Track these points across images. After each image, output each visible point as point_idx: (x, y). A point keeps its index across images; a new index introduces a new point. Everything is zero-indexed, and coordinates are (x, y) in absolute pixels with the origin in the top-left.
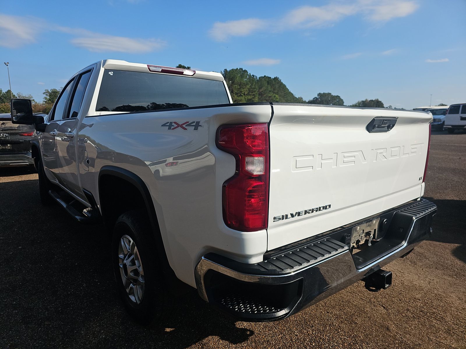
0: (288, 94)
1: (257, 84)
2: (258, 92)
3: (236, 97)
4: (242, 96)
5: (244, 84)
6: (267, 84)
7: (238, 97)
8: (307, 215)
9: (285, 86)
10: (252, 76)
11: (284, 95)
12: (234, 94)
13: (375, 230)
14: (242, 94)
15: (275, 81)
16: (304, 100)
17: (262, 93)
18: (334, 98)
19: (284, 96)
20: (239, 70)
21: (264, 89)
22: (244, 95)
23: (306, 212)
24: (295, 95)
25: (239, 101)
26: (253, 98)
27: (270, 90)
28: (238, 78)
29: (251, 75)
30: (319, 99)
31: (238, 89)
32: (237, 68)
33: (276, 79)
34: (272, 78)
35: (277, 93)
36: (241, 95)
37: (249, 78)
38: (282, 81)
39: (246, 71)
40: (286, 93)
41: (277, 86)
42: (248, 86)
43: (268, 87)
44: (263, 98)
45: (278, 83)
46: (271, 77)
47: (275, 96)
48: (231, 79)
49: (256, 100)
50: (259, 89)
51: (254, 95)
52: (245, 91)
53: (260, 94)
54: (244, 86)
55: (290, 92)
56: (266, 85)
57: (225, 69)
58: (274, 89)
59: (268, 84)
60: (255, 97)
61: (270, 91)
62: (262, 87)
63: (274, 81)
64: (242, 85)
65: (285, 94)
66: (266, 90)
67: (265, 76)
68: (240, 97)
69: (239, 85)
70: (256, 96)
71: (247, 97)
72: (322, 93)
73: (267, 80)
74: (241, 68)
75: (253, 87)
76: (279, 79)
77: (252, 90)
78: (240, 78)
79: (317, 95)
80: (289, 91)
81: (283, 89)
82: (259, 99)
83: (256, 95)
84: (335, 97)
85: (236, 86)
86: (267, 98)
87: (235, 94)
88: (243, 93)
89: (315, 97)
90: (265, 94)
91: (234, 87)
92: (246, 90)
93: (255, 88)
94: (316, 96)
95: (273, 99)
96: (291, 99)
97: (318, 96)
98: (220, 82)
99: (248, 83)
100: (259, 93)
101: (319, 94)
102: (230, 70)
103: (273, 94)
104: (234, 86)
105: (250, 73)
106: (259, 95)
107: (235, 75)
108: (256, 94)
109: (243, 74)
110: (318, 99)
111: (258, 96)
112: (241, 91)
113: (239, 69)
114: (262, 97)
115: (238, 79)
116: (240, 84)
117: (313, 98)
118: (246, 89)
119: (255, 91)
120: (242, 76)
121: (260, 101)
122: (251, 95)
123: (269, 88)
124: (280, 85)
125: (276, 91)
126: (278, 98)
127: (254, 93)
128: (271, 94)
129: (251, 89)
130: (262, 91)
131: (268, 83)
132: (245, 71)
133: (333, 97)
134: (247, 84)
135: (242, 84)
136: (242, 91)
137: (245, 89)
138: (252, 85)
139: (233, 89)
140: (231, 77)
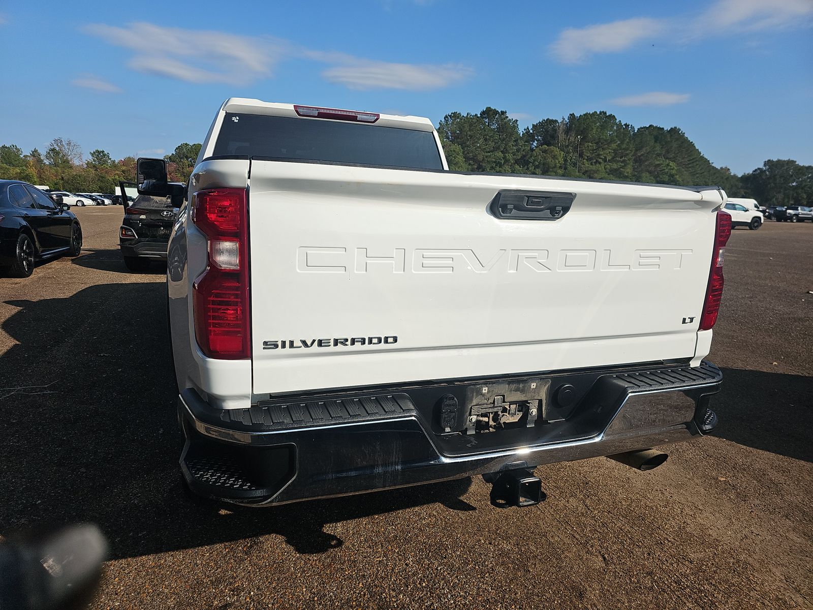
0: (696, 161)
1: (632, 142)
2: (633, 155)
3: (587, 165)
4: (600, 163)
5: (606, 141)
6: (653, 141)
7: (592, 164)
8: (340, 348)
9: (691, 145)
10: (624, 127)
11: (688, 162)
12: (584, 159)
13: (540, 401)
14: (600, 160)
15: (671, 136)
16: (732, 174)
17: (642, 157)
18: (801, 171)
19: (689, 164)
20: (598, 115)
21: (646, 150)
22: (605, 161)
23: (336, 342)
24: (713, 163)
25: (592, 172)
26: (622, 167)
27: (659, 152)
28: (594, 131)
29: (623, 124)
30: (768, 173)
31: (593, 150)
32: (596, 112)
33: (674, 131)
34: (665, 129)
35: (674, 160)
36: (597, 162)
37: (617, 131)
38: (686, 135)
39: (612, 117)
40: (693, 159)
41: (675, 145)
42: (614, 146)
43: (654, 147)
44: (643, 167)
45: (677, 139)
46: (663, 128)
47: (668, 165)
48: (582, 131)
49: (628, 170)
50: (636, 150)
51: (624, 161)
52: (608, 153)
53: (638, 160)
54: (605, 145)
55: (702, 157)
56: (652, 143)
57: (571, 113)
58: (668, 152)
59: (655, 142)
60: (625, 165)
61: (659, 155)
62: (642, 147)
63: (668, 136)
64: (602, 144)
65: (691, 162)
66: (649, 152)
67: (650, 126)
68: (595, 165)
69: (597, 143)
70: (628, 164)
71: (609, 165)
72: (775, 159)
73: (655, 133)
74: (603, 112)
75: (624, 146)
76: (680, 132)
77: (622, 153)
78: (599, 130)
79: (763, 164)
80: (701, 155)
81: (687, 151)
82: (634, 169)
83: (628, 162)
84: (805, 169)
85: (590, 144)
86: (652, 168)
87: (587, 160)
88: (602, 157)
89: (759, 169)
90: (648, 160)
91: (586, 146)
92: (610, 152)
93: (626, 149)
94: (761, 166)
95: (665, 169)
96: (703, 171)
97: (765, 165)
98: (426, 134)
99: (615, 138)
100: (634, 158)
101: (769, 163)
102: (580, 116)
103: (663, 161)
104: (586, 144)
105: (620, 121)
106: (636, 161)
107: (590, 124)
108: (629, 160)
109: (605, 121)
110: (765, 171)
111: (631, 163)
112: (599, 155)
113: (598, 113)
114: (640, 166)
115: (594, 133)
116: (597, 141)
117: (754, 170)
118: (610, 150)
119: (627, 154)
120: (603, 127)
121: (636, 173)
122: (618, 161)
123: (658, 148)
124: (682, 143)
125: (671, 155)
126: (675, 168)
127: (626, 158)
128: (660, 161)
129: (620, 151)
130: (642, 155)
131: (656, 139)
132: (610, 116)
133: (799, 170)
134: (612, 141)
135: (602, 141)
136: (601, 154)
137: (607, 151)
138: (622, 143)
139: (582, 150)
140: (582, 129)
